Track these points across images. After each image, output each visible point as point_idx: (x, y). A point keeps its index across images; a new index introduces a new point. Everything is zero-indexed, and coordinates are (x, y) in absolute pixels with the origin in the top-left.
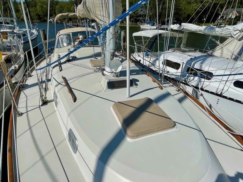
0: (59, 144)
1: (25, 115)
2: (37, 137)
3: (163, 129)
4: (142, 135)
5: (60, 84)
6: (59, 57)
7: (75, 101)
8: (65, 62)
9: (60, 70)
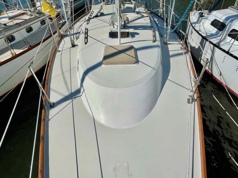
0: (73, 68)
1: (61, 52)
2: (62, 63)
5: (83, 33)
6: (92, 14)
7: (86, 43)
8: (93, 18)
9: (87, 24)
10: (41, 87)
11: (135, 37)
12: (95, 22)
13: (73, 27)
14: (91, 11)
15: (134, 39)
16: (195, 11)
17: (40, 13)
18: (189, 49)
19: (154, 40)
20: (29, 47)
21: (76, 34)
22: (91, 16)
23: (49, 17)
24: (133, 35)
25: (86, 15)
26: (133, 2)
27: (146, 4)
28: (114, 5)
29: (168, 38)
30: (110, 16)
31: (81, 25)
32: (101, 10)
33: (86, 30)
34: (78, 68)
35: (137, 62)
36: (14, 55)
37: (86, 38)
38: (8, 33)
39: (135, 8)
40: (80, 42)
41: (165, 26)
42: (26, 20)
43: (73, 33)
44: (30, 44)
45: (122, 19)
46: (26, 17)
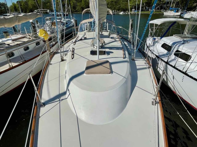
0: (61, 76)
6: (78, 38)
7: (72, 59)
8: (79, 40)
9: (74, 45)
10: (36, 90)
11: (110, 54)
12: (80, 43)
13: (63, 47)
14: (77, 36)
15: (109, 56)
16: (150, 37)
17: (37, 37)
18: (151, 64)
19: (124, 57)
20: (24, 61)
21: (65, 52)
22: (77, 39)
23: (43, 40)
24: (108, 53)
25: (73, 38)
26: (109, 31)
27: (118, 32)
28: (95, 32)
29: (135, 56)
30: (92, 39)
31: (69, 45)
32: (84, 35)
33: (73, 49)
34: (65, 77)
35: (112, 72)
36: (11, 67)
37: (73, 55)
38: (9, 51)
39: (110, 35)
40: (68, 57)
41: (132, 48)
42: (24, 42)
43: (63, 51)
44: (25, 59)
45: (100, 42)
46: (25, 40)
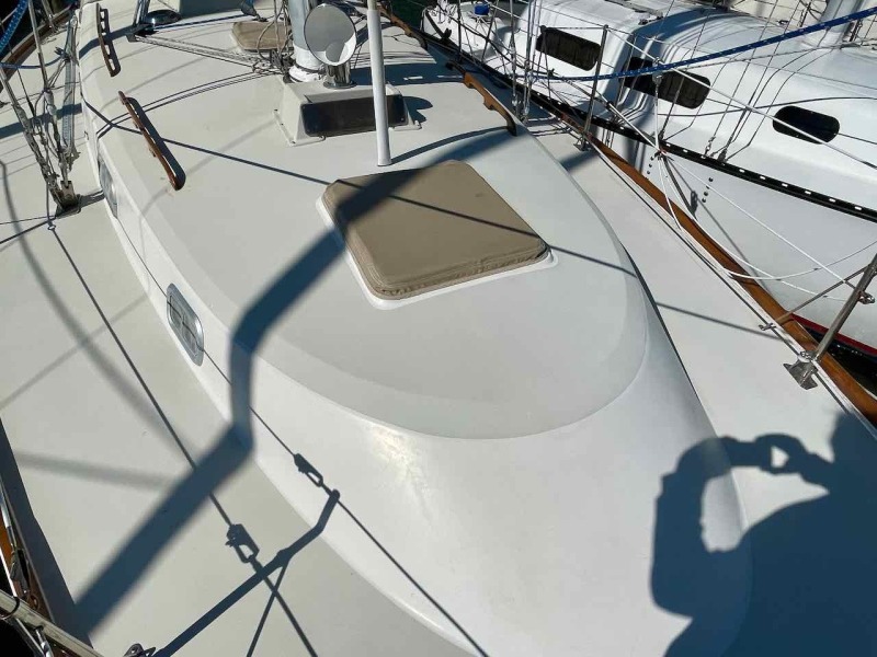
3: (503, 266)
4: (426, 285)
5: (115, 125)
9: (112, 72)
33: (132, 107)
